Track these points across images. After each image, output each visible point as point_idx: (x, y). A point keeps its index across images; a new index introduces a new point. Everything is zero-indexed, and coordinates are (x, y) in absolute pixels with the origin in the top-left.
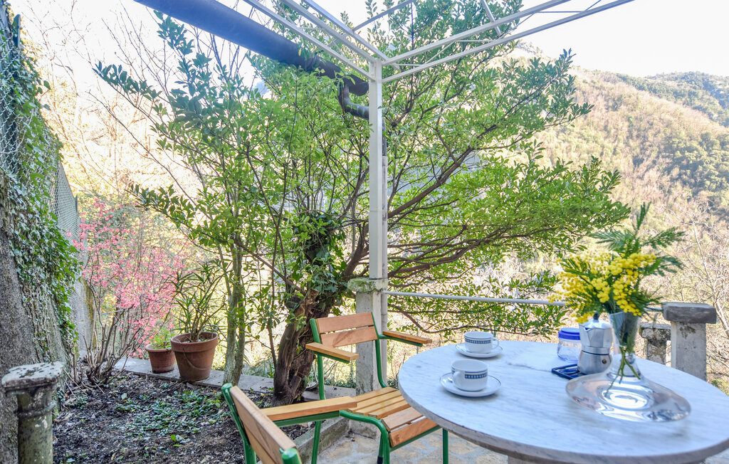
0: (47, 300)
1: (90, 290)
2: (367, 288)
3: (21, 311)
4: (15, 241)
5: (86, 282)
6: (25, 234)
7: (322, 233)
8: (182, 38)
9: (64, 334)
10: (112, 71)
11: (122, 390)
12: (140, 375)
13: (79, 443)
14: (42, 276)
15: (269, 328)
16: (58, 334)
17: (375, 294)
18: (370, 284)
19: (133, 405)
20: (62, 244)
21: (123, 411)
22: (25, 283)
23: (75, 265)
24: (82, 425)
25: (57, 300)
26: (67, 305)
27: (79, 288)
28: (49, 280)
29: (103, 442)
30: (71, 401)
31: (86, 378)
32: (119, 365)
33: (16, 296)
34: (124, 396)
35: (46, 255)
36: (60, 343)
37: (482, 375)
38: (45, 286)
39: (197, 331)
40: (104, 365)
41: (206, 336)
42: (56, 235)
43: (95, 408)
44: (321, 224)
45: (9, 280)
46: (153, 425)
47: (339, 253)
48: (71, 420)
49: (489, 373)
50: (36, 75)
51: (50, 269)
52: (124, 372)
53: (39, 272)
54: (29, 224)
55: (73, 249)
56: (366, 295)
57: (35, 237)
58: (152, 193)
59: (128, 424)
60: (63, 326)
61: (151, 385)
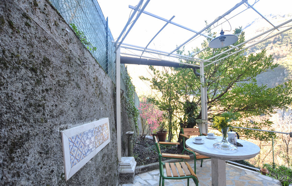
0: (133, 121)
1: (142, 120)
2: (200, 122)
3: (128, 123)
4: (127, 110)
5: (141, 117)
6: (129, 108)
7: (190, 107)
8: (153, 68)
9: (136, 128)
10: (141, 77)
11: (147, 142)
12: (151, 139)
13: (138, 150)
14: (132, 116)
15: (176, 130)
16: (135, 128)
17: (203, 124)
18: (201, 121)
19: (148, 145)
20: (135, 110)
21: (146, 146)
22: (129, 117)
23: (138, 114)
24: (139, 147)
25: (135, 121)
26: (137, 122)
27: (139, 119)
28: (133, 117)
29: (142, 150)
30: (137, 142)
31: (140, 138)
32: (146, 137)
33: (128, 120)
34: (147, 143)
35: (132, 112)
36: (135, 130)
37: (201, 140)
38: (132, 118)
39: (162, 130)
40: (143, 136)
41: (165, 132)
42: (134, 108)
43: (141, 144)
44: (190, 105)
45: (126, 117)
46: (152, 149)
47: (196, 113)
48: (137, 146)
49: (202, 140)
50: (130, 77)
51: (133, 115)
52: (147, 138)
53: (131, 115)
54: (129, 106)
55: (138, 110)
56: (201, 124)
57: (130, 108)
58: (150, 99)
59: (147, 148)
60: (136, 127)
61: (153, 142)
